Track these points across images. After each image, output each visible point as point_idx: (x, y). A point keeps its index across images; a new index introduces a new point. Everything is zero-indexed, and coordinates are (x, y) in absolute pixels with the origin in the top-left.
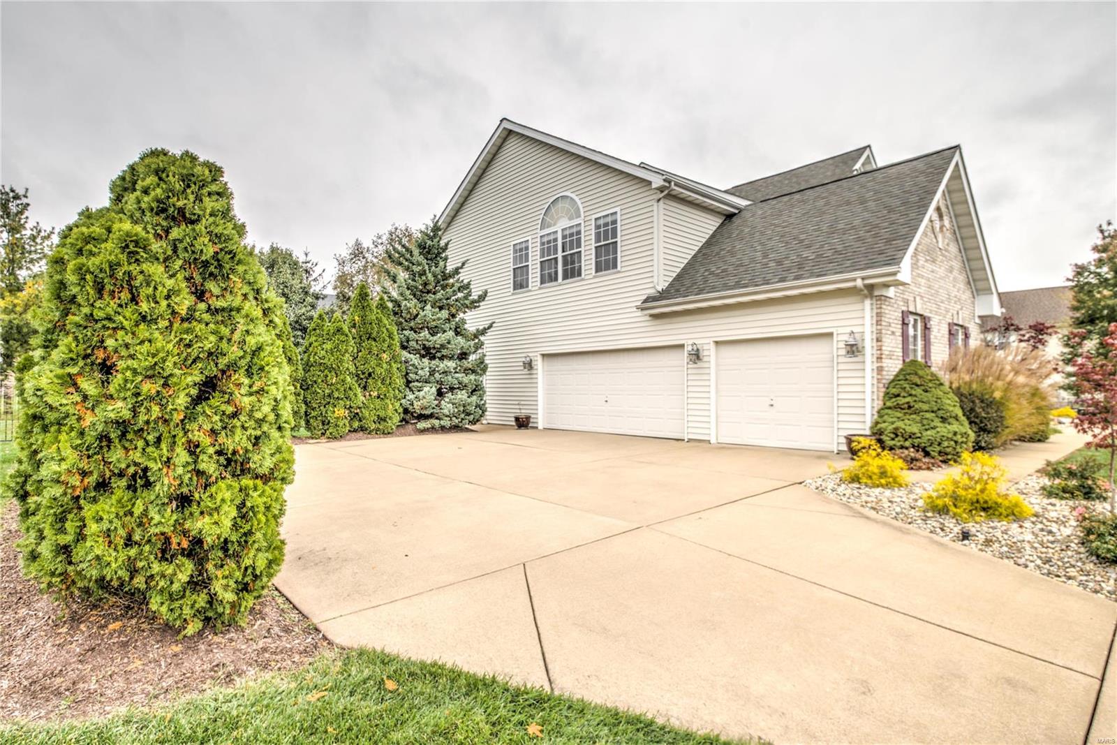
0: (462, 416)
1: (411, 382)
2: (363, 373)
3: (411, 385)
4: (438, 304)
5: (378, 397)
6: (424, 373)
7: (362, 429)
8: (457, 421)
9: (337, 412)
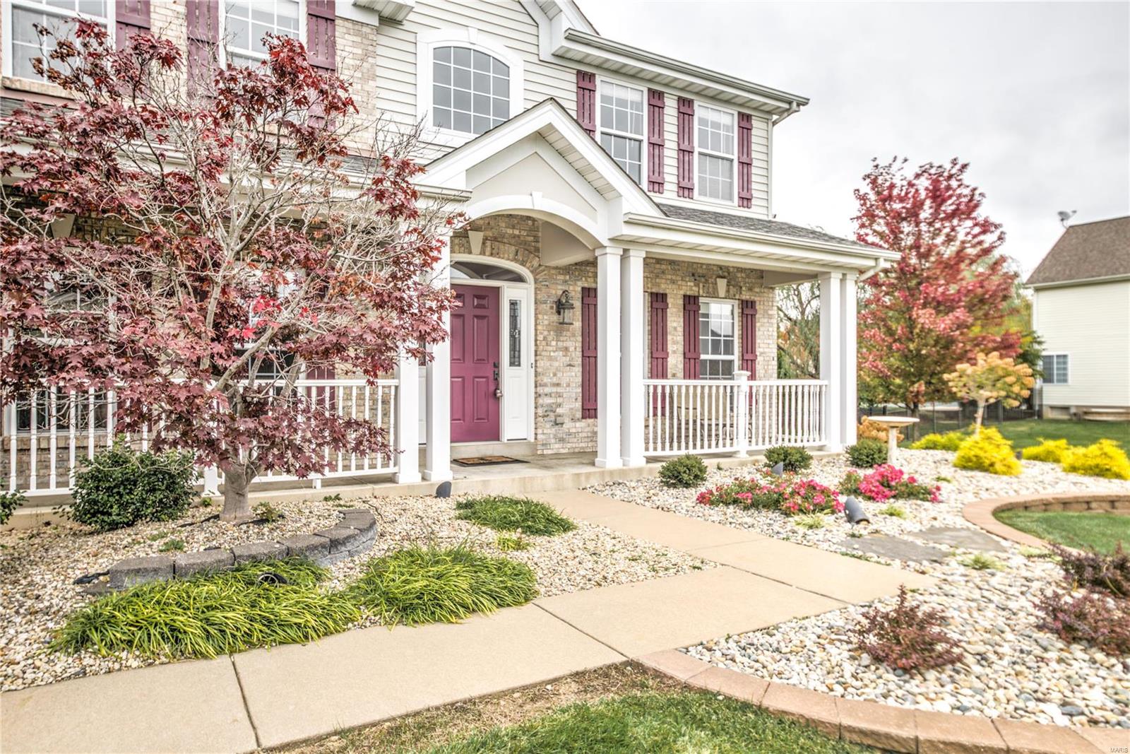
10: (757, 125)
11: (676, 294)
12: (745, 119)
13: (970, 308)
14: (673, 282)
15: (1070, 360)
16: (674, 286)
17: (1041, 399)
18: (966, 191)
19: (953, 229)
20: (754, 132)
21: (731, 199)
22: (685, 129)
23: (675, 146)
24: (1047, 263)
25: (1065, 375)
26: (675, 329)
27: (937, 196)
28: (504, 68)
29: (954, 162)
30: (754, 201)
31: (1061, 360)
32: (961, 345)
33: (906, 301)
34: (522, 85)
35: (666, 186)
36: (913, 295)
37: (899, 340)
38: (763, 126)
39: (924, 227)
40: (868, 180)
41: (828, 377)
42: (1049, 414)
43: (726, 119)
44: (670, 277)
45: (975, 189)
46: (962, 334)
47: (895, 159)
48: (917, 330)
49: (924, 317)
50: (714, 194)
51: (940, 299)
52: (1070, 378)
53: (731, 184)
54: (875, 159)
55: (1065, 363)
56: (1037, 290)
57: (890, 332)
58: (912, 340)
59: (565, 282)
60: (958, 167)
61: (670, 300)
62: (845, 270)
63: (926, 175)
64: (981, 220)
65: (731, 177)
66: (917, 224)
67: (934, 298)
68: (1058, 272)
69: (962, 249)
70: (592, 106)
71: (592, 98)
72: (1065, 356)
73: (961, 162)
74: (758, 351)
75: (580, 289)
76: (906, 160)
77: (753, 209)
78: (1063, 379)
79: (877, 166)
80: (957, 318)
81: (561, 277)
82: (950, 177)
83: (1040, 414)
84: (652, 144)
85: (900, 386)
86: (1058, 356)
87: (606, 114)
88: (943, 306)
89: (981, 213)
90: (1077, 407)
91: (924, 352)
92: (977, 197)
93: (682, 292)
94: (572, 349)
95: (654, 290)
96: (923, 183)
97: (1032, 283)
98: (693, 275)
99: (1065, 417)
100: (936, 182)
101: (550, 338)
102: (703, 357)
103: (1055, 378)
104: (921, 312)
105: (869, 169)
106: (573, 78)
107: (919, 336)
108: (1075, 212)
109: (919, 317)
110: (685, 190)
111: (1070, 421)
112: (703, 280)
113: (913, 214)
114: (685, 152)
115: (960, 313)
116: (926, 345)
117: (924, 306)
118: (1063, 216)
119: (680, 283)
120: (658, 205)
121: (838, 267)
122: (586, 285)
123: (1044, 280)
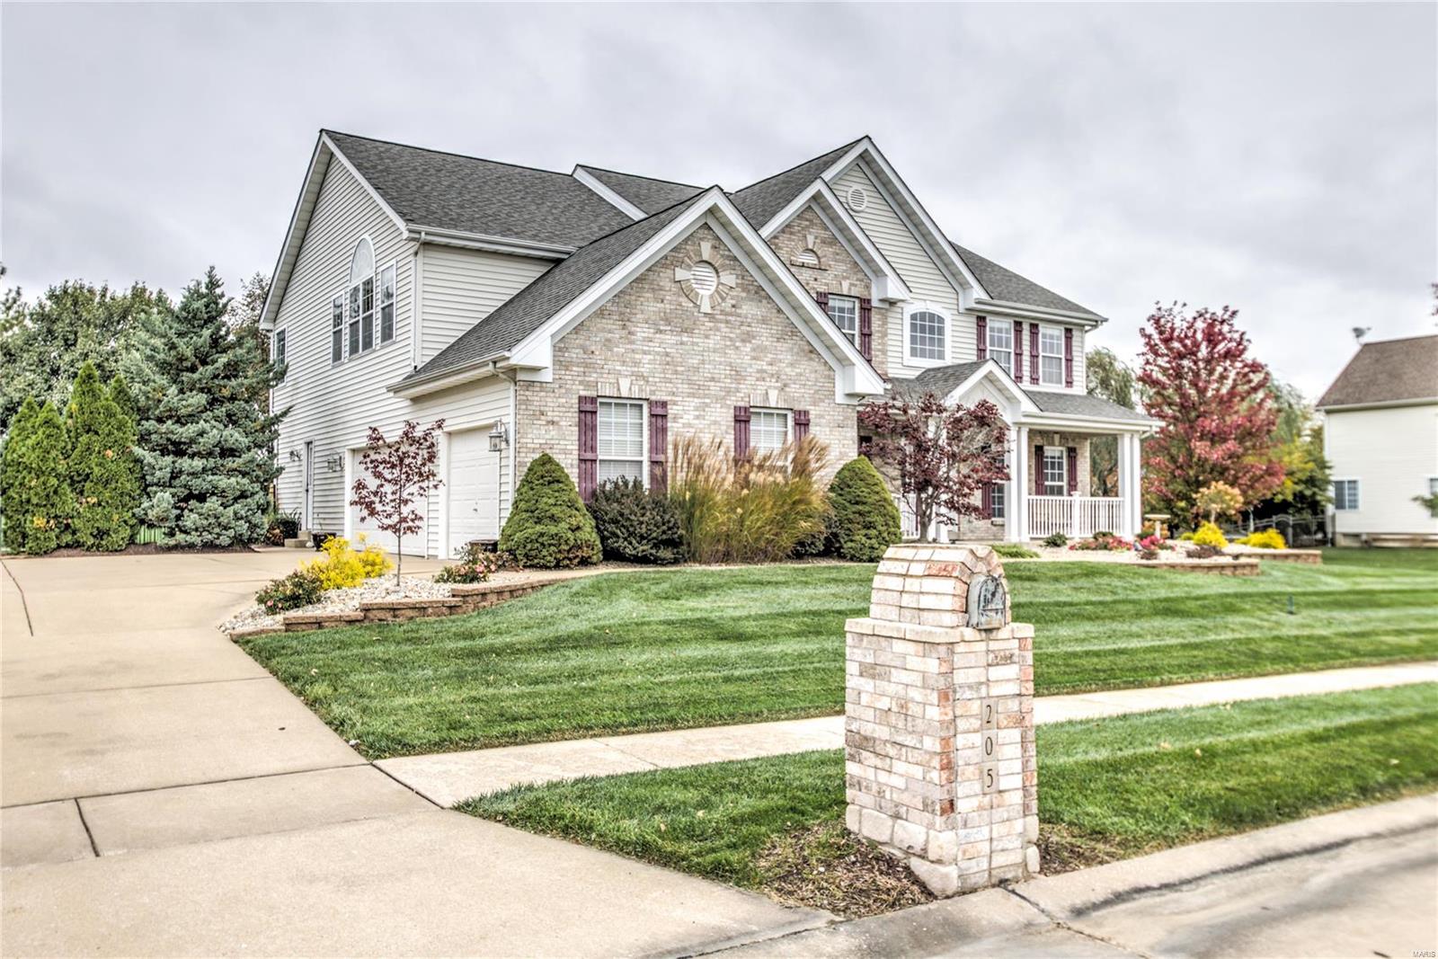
0: (217, 530)
1: (149, 485)
2: (79, 475)
3: (149, 489)
4: (198, 386)
5: (100, 505)
6: (165, 474)
7: (77, 545)
8: (210, 536)
9: (36, 522)
10: (1075, 333)
12: (1068, 331)
13: (1241, 440)
15: (1360, 486)
17: (1334, 526)
18: (1236, 336)
19: (1225, 369)
20: (1074, 339)
21: (1061, 383)
22: (1034, 343)
23: (1028, 353)
24: (1339, 384)
25: (1355, 501)
27: (1212, 338)
28: (941, 320)
29: (1226, 309)
30: (1074, 383)
31: (1352, 485)
32: (1232, 472)
33: (1186, 433)
34: (951, 328)
35: (1024, 378)
36: (1191, 427)
37: (1181, 467)
38: (1080, 334)
39: (1201, 365)
40: (1152, 321)
41: (1123, 496)
42: (1341, 542)
43: (1058, 332)
45: (1243, 334)
46: (1233, 463)
47: (1175, 303)
48: (1195, 460)
49: (1200, 447)
50: (1051, 381)
51: (1215, 431)
52: (1360, 503)
53: (1061, 373)
54: (1157, 303)
55: (1355, 489)
56: (1328, 412)
57: (1173, 459)
58: (1191, 467)
60: (1229, 313)
62: (1133, 433)
63: (1202, 318)
64: (1250, 362)
65: (1061, 369)
66: (1195, 363)
67: (1209, 431)
68: (1348, 395)
69: (1234, 387)
70: (984, 335)
71: (984, 331)
72: (1355, 482)
73: (1231, 309)
74: (1078, 480)
76: (1185, 305)
77: (1074, 388)
78: (1354, 505)
79: (1159, 309)
80: (1229, 449)
82: (1222, 322)
83: (1333, 544)
84: (1016, 354)
85: (1182, 509)
86: (1349, 482)
87: (992, 338)
88: (1215, 438)
89: (1249, 356)
90: (1368, 534)
91: (1201, 478)
92: (1245, 343)
93: (1034, 444)
96: (1200, 325)
97: (1323, 405)
98: (1040, 432)
99: (1356, 544)
100: (1211, 326)
102: (1046, 483)
103: (1347, 504)
104: (1198, 444)
105: (1153, 311)
106: (975, 320)
107: (1197, 464)
108: (1369, 329)
109: (1196, 448)
110: (1034, 380)
111: (1361, 549)
112: (1046, 435)
113: (1192, 353)
114: (1034, 357)
115: (1231, 445)
116: (1204, 472)
117: (1201, 438)
118: (1359, 332)
120: (1024, 391)
121: (1127, 431)
123: (1335, 403)
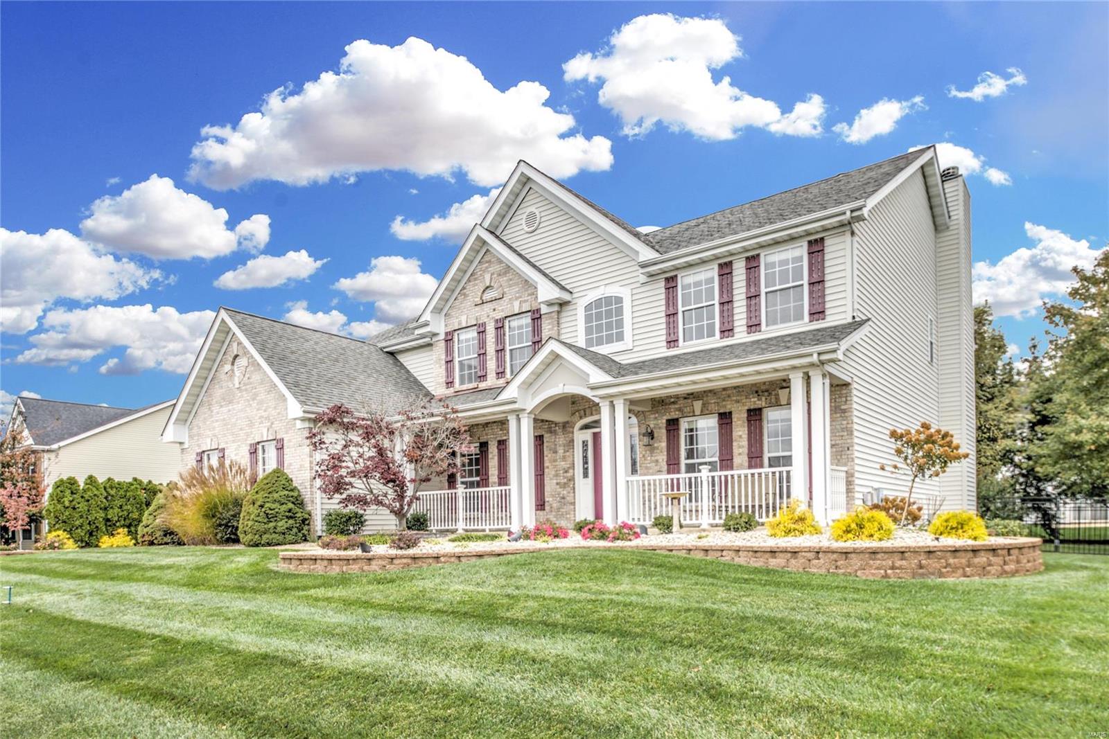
11: (740, 411)
12: (816, 244)
14: (738, 401)
16: (738, 404)
22: (752, 280)
23: (743, 297)
26: (740, 436)
34: (630, 305)
43: (797, 251)
44: (735, 398)
50: (785, 320)
59: (656, 418)
61: (735, 416)
65: (800, 300)
71: (675, 292)
75: (664, 421)
81: (653, 416)
84: (723, 304)
87: (686, 297)
93: (746, 408)
94: (661, 460)
95: (721, 411)
98: (757, 392)
101: (646, 455)
106: (662, 284)
112: (766, 394)
114: (752, 297)
119: (744, 401)
122: (669, 418)
